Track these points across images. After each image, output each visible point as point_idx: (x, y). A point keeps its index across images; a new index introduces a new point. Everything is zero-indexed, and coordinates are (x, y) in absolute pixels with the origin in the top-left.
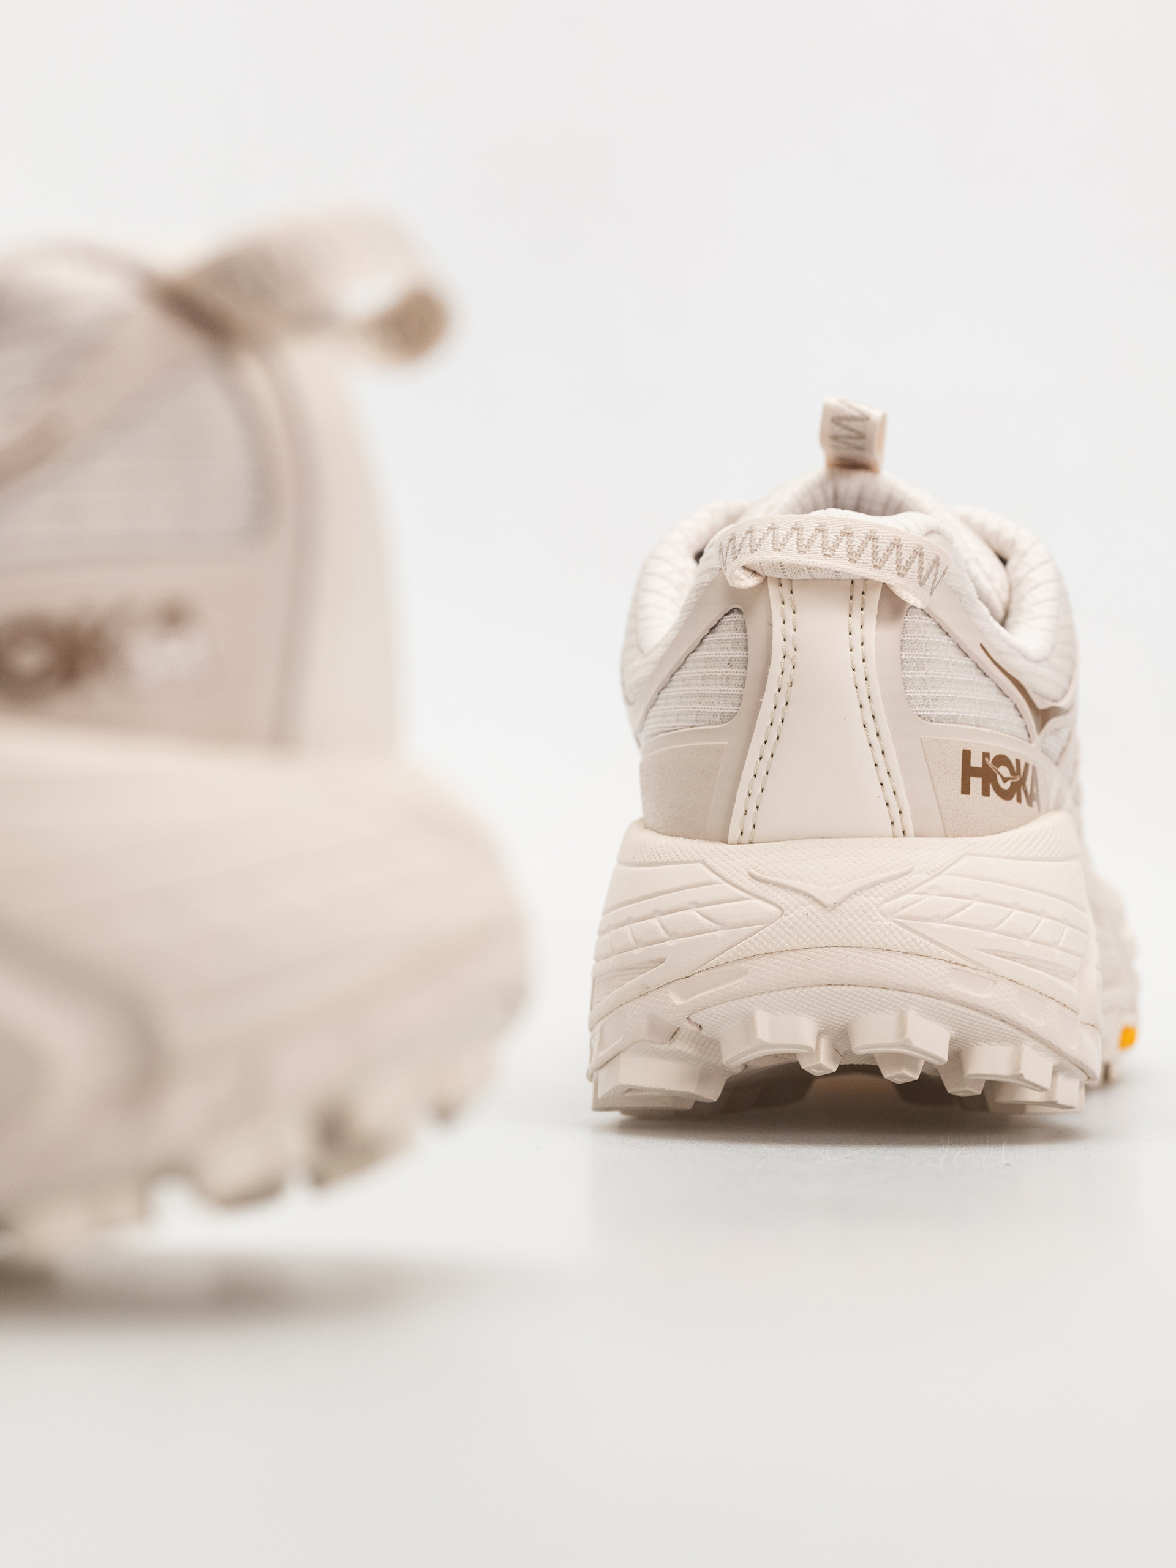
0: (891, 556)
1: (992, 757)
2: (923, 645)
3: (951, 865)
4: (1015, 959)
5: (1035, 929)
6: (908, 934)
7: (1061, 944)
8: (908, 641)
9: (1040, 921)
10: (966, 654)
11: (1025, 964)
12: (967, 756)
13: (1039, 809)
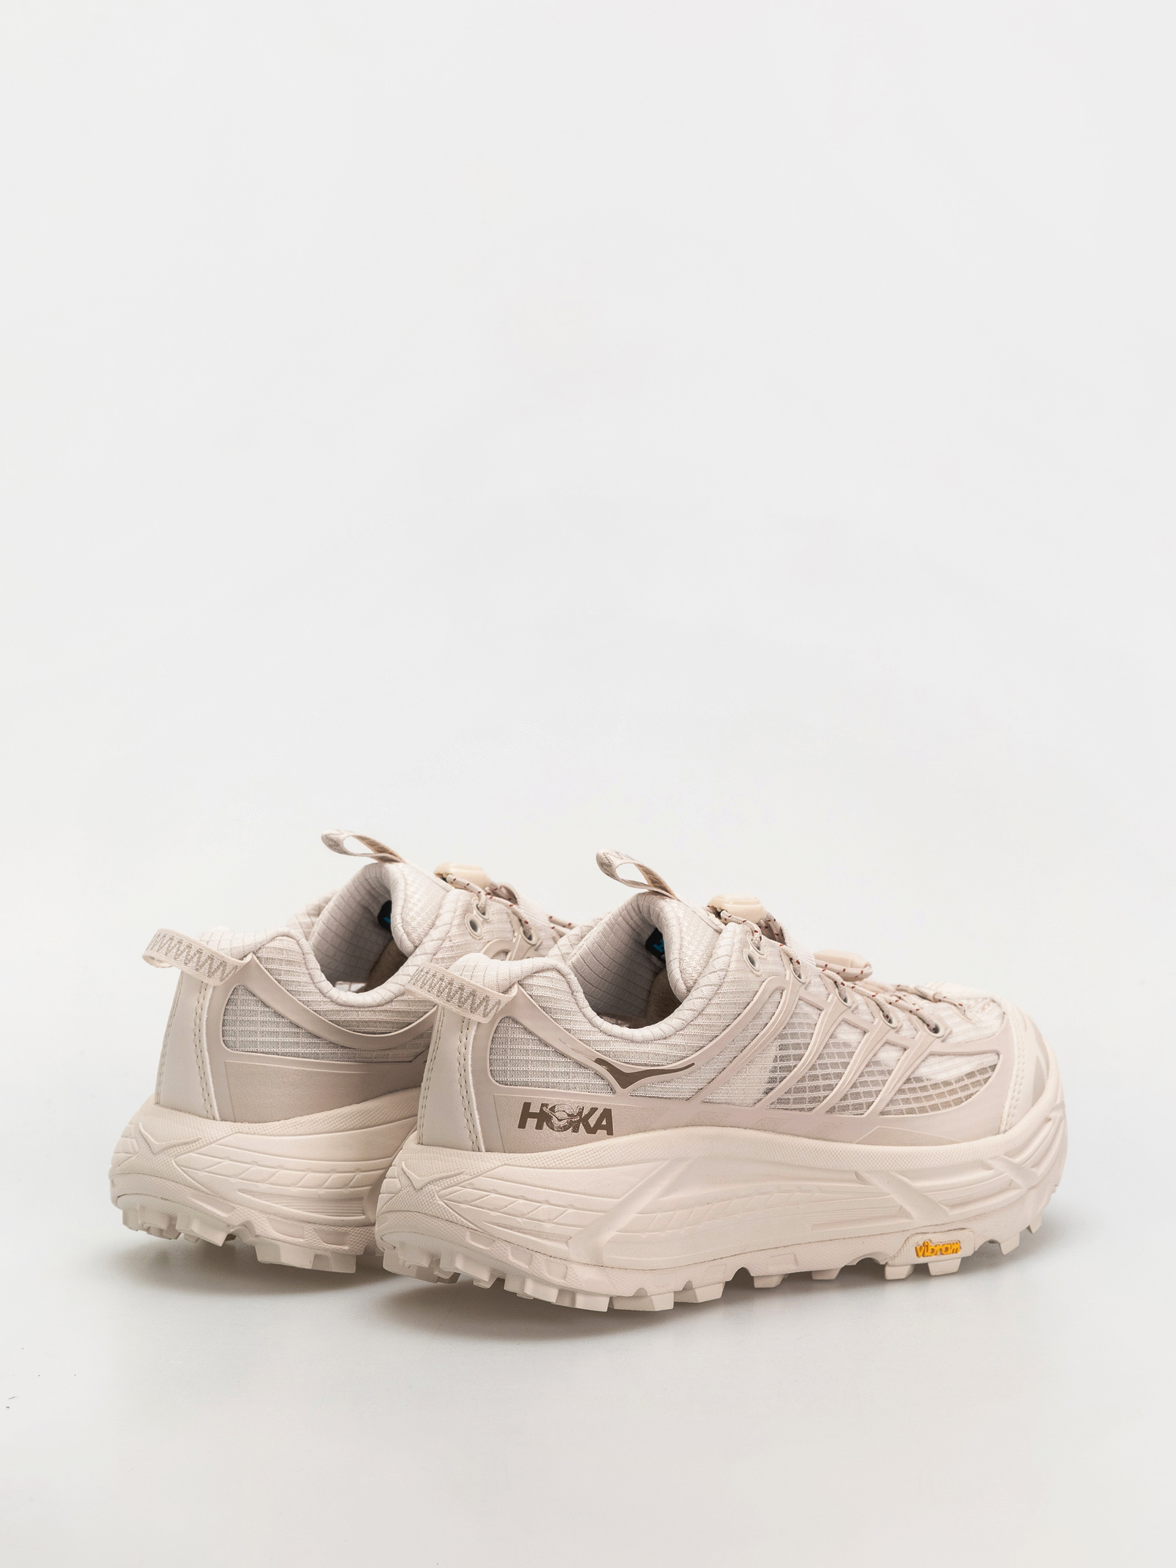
1: (550, 1107)
2: (509, 1040)
3: (488, 1171)
4: (511, 1228)
5: (531, 1212)
6: (448, 1210)
7: (556, 1220)
8: (498, 1038)
9: (540, 1206)
10: (546, 1045)
11: (519, 1232)
12: (527, 1106)
13: (608, 1134)
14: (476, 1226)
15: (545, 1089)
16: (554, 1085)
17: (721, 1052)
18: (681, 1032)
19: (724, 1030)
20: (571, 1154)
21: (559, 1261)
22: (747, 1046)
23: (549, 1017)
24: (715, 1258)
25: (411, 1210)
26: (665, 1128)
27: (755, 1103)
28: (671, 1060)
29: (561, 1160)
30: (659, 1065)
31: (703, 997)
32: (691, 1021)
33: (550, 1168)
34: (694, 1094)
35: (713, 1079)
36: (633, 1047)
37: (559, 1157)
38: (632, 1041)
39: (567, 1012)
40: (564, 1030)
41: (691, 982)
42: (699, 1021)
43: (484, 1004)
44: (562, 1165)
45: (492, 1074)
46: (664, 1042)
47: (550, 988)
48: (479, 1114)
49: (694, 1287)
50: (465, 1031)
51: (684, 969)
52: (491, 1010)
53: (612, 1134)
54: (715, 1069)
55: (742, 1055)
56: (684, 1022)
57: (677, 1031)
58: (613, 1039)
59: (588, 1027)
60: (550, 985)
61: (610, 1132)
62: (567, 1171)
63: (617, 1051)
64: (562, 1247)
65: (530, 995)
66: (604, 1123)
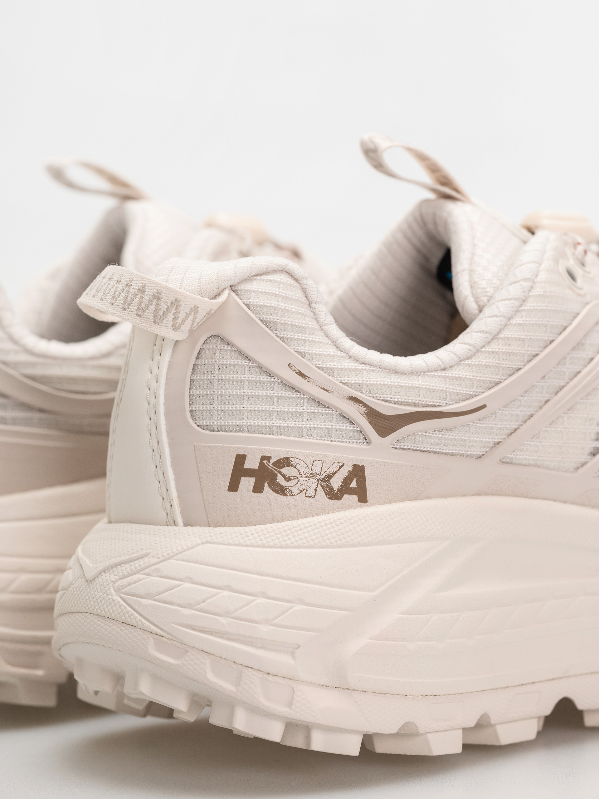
0: (151, 306)
1: (273, 461)
2: (217, 367)
3: (183, 552)
4: (211, 633)
5: (241, 608)
6: (125, 607)
7: (276, 621)
8: (201, 365)
9: (253, 601)
10: (270, 375)
11: (222, 637)
12: (240, 459)
13: (360, 501)
14: (162, 629)
15: (268, 436)
16: (281, 431)
17: (526, 392)
18: (467, 362)
19: (529, 361)
20: (302, 527)
21: (280, 680)
22: (563, 387)
23: (274, 336)
24: (524, 683)
25: (81, 610)
26: (445, 496)
27: (578, 468)
28: (452, 400)
29: (287, 535)
30: (435, 406)
31: (499, 314)
32: (482, 348)
33: (271, 547)
34: (487, 449)
35: (516, 430)
36: (394, 380)
37: (285, 531)
38: (396, 372)
39: (301, 329)
40: (295, 353)
41: (485, 299)
42: (494, 347)
43: (173, 311)
44: (288, 542)
45: (192, 416)
46: (443, 374)
47: (275, 295)
48: (175, 472)
49: (493, 722)
50: (157, 357)
51: (475, 283)
52: (184, 321)
53: (366, 501)
54: (518, 415)
55: (556, 398)
56: (471, 348)
57: (461, 361)
58: (368, 367)
59: (332, 350)
60: (276, 291)
61: (363, 499)
62: (295, 551)
63: (372, 385)
64: (287, 659)
65: (247, 305)
66: (354, 484)
